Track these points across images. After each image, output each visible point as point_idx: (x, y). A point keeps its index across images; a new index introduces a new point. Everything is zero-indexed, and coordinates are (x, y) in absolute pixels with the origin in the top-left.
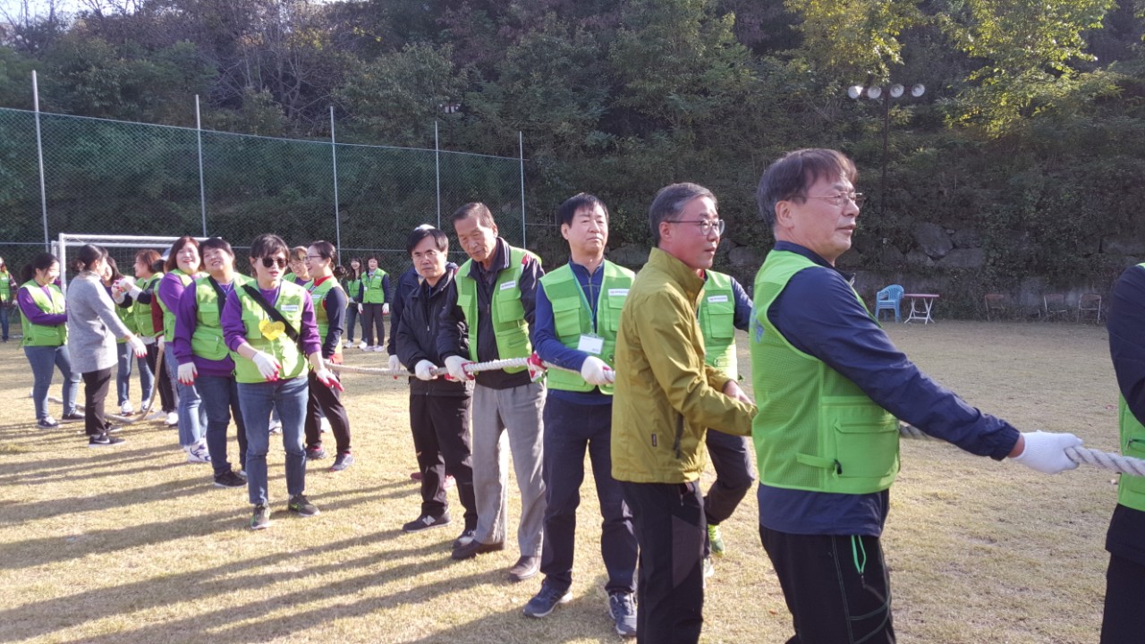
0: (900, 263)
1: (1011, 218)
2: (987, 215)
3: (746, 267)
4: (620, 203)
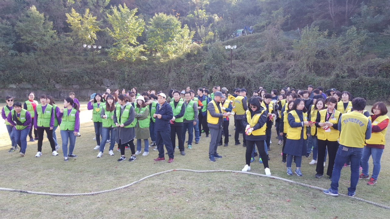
0: (99, 88)
2: (117, 77)
3: (60, 89)
4: (21, 71)
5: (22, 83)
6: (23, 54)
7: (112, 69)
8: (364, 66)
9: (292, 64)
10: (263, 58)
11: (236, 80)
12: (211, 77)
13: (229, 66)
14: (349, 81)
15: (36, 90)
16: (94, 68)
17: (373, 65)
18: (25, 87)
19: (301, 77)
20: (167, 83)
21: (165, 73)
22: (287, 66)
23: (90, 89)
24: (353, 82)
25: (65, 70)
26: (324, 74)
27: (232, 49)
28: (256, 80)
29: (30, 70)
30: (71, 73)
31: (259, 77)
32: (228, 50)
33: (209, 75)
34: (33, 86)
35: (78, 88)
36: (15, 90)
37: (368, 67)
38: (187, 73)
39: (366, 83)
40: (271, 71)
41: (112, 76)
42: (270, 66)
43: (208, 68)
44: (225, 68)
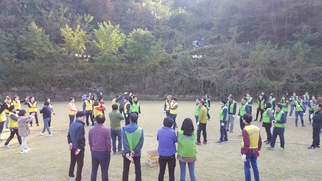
0: (88, 90)
1: (107, 81)
2: (103, 81)
3: (55, 91)
4: (22, 76)
5: (22, 86)
6: (24, 62)
7: (99, 74)
8: (309, 73)
9: (248, 71)
10: (223, 65)
11: (203, 83)
12: (181, 81)
13: (195, 71)
14: (297, 85)
15: (35, 92)
16: (84, 73)
17: (315, 72)
18: (26, 90)
19: (257, 81)
20: (144, 86)
21: (142, 77)
22: (244, 72)
23: (80, 91)
24: (301, 85)
25: (60, 75)
26: (275, 79)
27: (198, 58)
28: (219, 83)
29: (30, 75)
30: (65, 77)
31: (221, 80)
32: (195, 58)
33: (180, 79)
34: (32, 89)
35: (70, 90)
36: (17, 92)
37: (312, 74)
38: (160, 77)
39: (311, 86)
40: (230, 75)
41: (99, 80)
42: (229, 72)
43: (178, 73)
44: (192, 73)
